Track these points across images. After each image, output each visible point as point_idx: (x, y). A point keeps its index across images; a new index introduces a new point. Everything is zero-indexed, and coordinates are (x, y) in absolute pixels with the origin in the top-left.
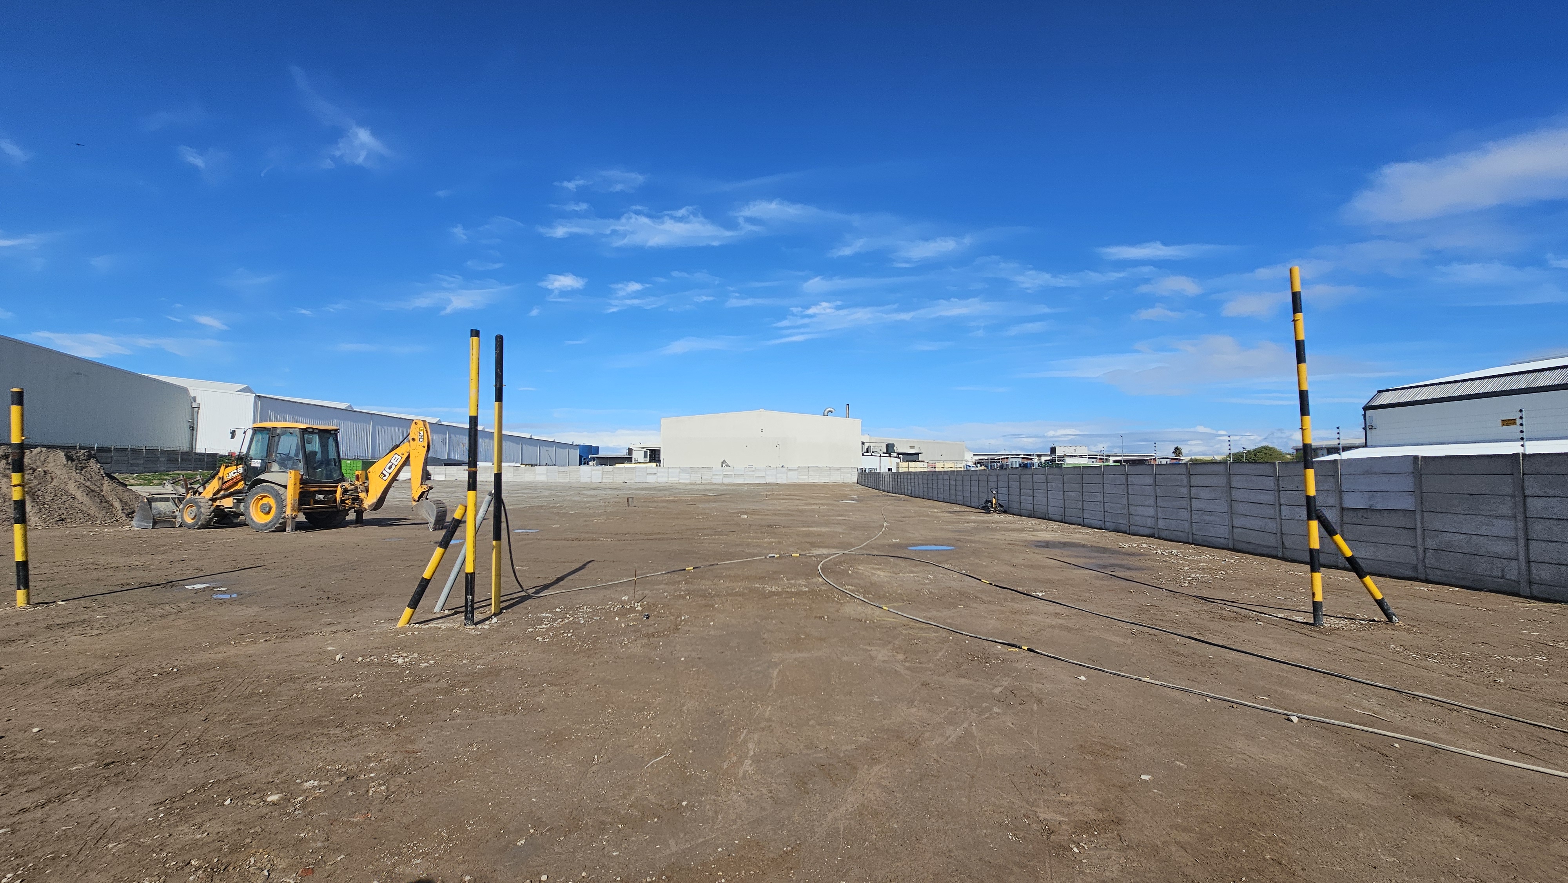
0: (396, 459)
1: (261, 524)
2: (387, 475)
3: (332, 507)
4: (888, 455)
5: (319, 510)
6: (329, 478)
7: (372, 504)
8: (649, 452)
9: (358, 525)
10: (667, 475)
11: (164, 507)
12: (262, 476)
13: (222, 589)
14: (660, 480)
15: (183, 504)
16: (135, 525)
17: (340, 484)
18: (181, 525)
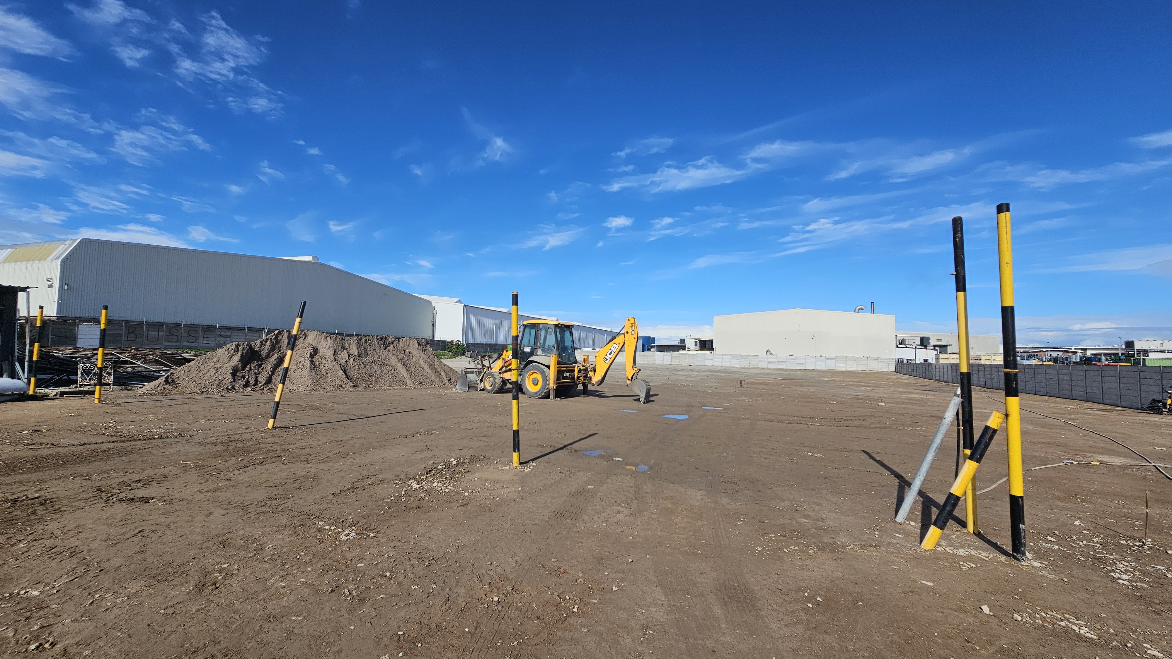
0: (614, 347)
1: (533, 393)
2: (609, 359)
3: (572, 382)
4: (923, 347)
5: (566, 384)
6: (569, 360)
7: (598, 381)
8: (698, 342)
9: (585, 396)
10: (721, 360)
11: (472, 377)
12: (532, 358)
13: (619, 459)
14: (716, 364)
15: (482, 376)
16: (458, 389)
17: (576, 365)
18: (483, 390)
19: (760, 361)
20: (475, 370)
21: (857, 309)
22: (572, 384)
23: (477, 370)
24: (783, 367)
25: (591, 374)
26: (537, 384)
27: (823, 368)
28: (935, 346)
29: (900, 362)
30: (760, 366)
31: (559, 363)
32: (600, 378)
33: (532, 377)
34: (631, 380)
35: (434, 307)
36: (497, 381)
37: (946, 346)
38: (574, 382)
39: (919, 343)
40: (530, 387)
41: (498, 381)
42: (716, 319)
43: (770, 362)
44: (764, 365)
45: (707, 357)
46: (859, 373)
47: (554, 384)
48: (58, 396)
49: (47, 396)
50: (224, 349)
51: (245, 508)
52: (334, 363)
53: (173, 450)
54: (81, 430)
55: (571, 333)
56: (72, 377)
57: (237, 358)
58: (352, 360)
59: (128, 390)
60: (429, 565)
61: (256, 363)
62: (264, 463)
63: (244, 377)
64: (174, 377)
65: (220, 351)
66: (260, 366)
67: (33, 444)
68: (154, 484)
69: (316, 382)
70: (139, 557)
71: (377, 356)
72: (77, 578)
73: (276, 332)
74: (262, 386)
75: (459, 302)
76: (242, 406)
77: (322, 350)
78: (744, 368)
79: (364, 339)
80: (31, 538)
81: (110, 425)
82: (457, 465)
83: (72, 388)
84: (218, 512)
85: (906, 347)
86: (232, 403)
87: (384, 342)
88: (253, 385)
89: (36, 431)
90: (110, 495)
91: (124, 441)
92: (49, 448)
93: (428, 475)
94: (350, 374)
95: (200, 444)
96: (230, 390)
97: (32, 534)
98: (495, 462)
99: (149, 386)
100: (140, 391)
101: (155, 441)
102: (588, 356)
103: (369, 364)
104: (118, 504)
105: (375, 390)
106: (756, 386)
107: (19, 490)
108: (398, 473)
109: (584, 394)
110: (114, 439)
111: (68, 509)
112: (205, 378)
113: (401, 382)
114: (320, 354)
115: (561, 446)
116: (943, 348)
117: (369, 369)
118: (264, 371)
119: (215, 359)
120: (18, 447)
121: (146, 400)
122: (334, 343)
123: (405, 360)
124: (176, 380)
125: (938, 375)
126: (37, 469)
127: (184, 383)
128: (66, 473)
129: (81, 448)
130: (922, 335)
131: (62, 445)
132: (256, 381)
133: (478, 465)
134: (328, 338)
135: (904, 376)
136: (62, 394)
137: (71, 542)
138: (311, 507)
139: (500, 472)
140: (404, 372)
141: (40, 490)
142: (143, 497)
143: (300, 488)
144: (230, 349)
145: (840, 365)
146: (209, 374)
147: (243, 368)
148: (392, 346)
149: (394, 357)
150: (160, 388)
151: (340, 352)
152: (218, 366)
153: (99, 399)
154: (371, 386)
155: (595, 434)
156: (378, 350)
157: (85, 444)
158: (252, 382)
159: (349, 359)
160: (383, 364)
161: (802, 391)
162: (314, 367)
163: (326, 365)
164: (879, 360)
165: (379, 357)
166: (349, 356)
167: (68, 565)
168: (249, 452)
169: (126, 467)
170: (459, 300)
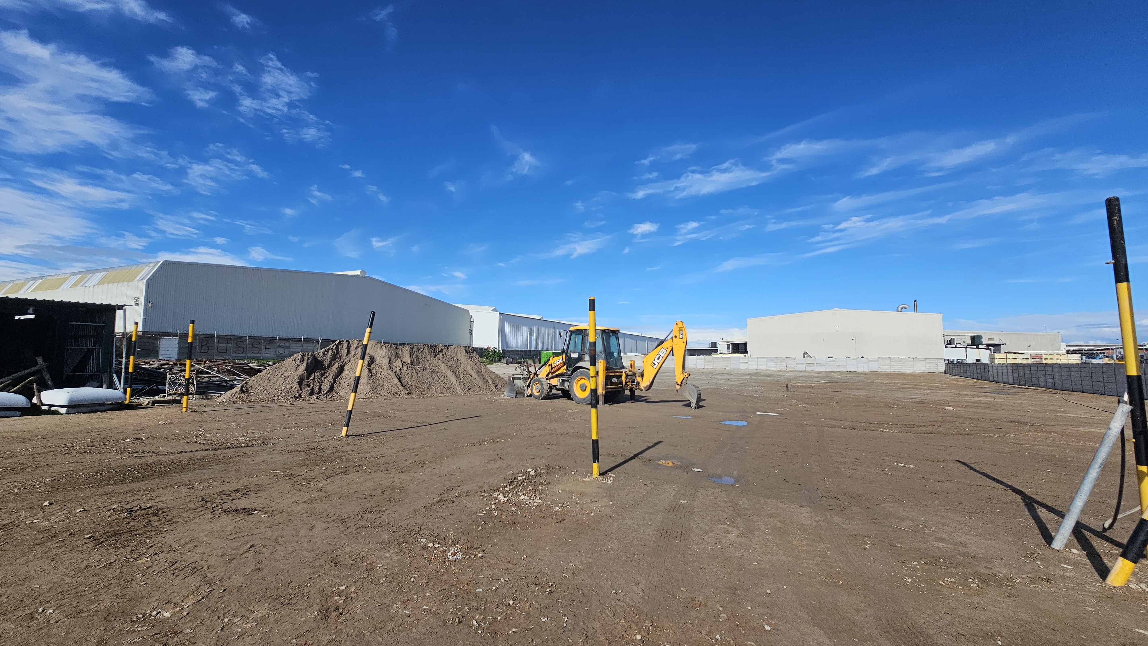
0: (662, 351)
1: (581, 399)
2: (657, 364)
3: (620, 387)
4: (975, 347)
5: (614, 390)
6: (616, 366)
7: (647, 386)
8: (731, 345)
9: (632, 401)
10: (756, 363)
11: (519, 383)
12: (580, 364)
13: (699, 470)
14: (751, 367)
15: (528, 382)
16: (506, 395)
17: (624, 370)
18: (530, 396)
19: (797, 364)
20: (522, 376)
21: (899, 308)
22: (620, 389)
23: (523, 376)
24: (822, 369)
25: (639, 379)
26: (585, 390)
27: (866, 370)
28: (988, 345)
29: (949, 363)
30: (797, 369)
31: (607, 369)
32: (648, 384)
33: (580, 383)
34: (681, 385)
35: (471, 316)
36: (544, 387)
37: (999, 345)
38: (622, 387)
39: (970, 343)
40: (578, 393)
41: (546, 388)
42: (749, 321)
43: (808, 365)
44: (801, 368)
45: (741, 360)
46: (905, 375)
47: (603, 389)
48: (150, 405)
49: (141, 405)
50: (291, 359)
51: (344, 522)
52: (389, 371)
53: (261, 459)
54: (175, 438)
55: (617, 338)
56: (160, 387)
57: (303, 367)
58: (405, 368)
59: (208, 399)
60: (551, 592)
61: (319, 372)
62: (348, 472)
63: (309, 386)
64: (248, 386)
65: (288, 361)
66: (323, 375)
67: (137, 452)
68: (252, 493)
69: (374, 389)
70: (257, 576)
71: (428, 364)
72: (203, 598)
73: (337, 342)
74: (325, 394)
75: (495, 310)
76: (311, 414)
77: (378, 358)
78: (781, 371)
79: (416, 347)
80: (151, 551)
81: (200, 433)
82: (536, 476)
83: (160, 397)
84: (319, 526)
85: (956, 347)
86: (302, 411)
87: (434, 350)
88: (318, 393)
89: (137, 439)
90: (214, 505)
91: (215, 449)
92: (151, 456)
93: (511, 487)
94: (405, 381)
95: (283, 452)
96: (297, 398)
97: (151, 547)
98: (573, 473)
99: (226, 396)
100: (219, 400)
101: (243, 449)
102: (634, 362)
103: (421, 371)
104: (224, 517)
105: (428, 397)
106: (803, 390)
107: (132, 499)
108: (480, 484)
109: (631, 400)
110: (205, 447)
111: (179, 520)
112: (275, 387)
113: (450, 388)
114: (377, 362)
115: (632, 455)
116: (997, 348)
117: (421, 377)
118: (327, 379)
119: (283, 369)
120: (124, 455)
121: (226, 408)
122: (389, 351)
123: (453, 368)
124: (249, 389)
125: (995, 376)
126: (145, 478)
127: (256, 391)
128: (171, 482)
129: (179, 456)
130: (973, 334)
131: (162, 453)
132: (320, 389)
133: (557, 476)
134: (384, 348)
135: (956, 377)
136: (154, 403)
137: (191, 557)
138: (407, 522)
139: (582, 484)
140: (453, 379)
141: (151, 499)
142: (245, 509)
143: (390, 500)
144: (297, 359)
145: (884, 367)
146: (278, 383)
147: (309, 377)
148: (441, 354)
149: (443, 364)
150: (236, 397)
151: (394, 360)
152: (286, 375)
153: (187, 408)
154: (424, 393)
155: (660, 442)
156: (428, 358)
157: (181, 452)
158: (316, 390)
159: (403, 367)
160: (433, 372)
161: (853, 395)
162: (372, 375)
163: (383, 373)
164: (927, 361)
165: (430, 364)
166: (402, 364)
167: (193, 582)
168: (331, 461)
169: (223, 475)
170: (495, 308)
